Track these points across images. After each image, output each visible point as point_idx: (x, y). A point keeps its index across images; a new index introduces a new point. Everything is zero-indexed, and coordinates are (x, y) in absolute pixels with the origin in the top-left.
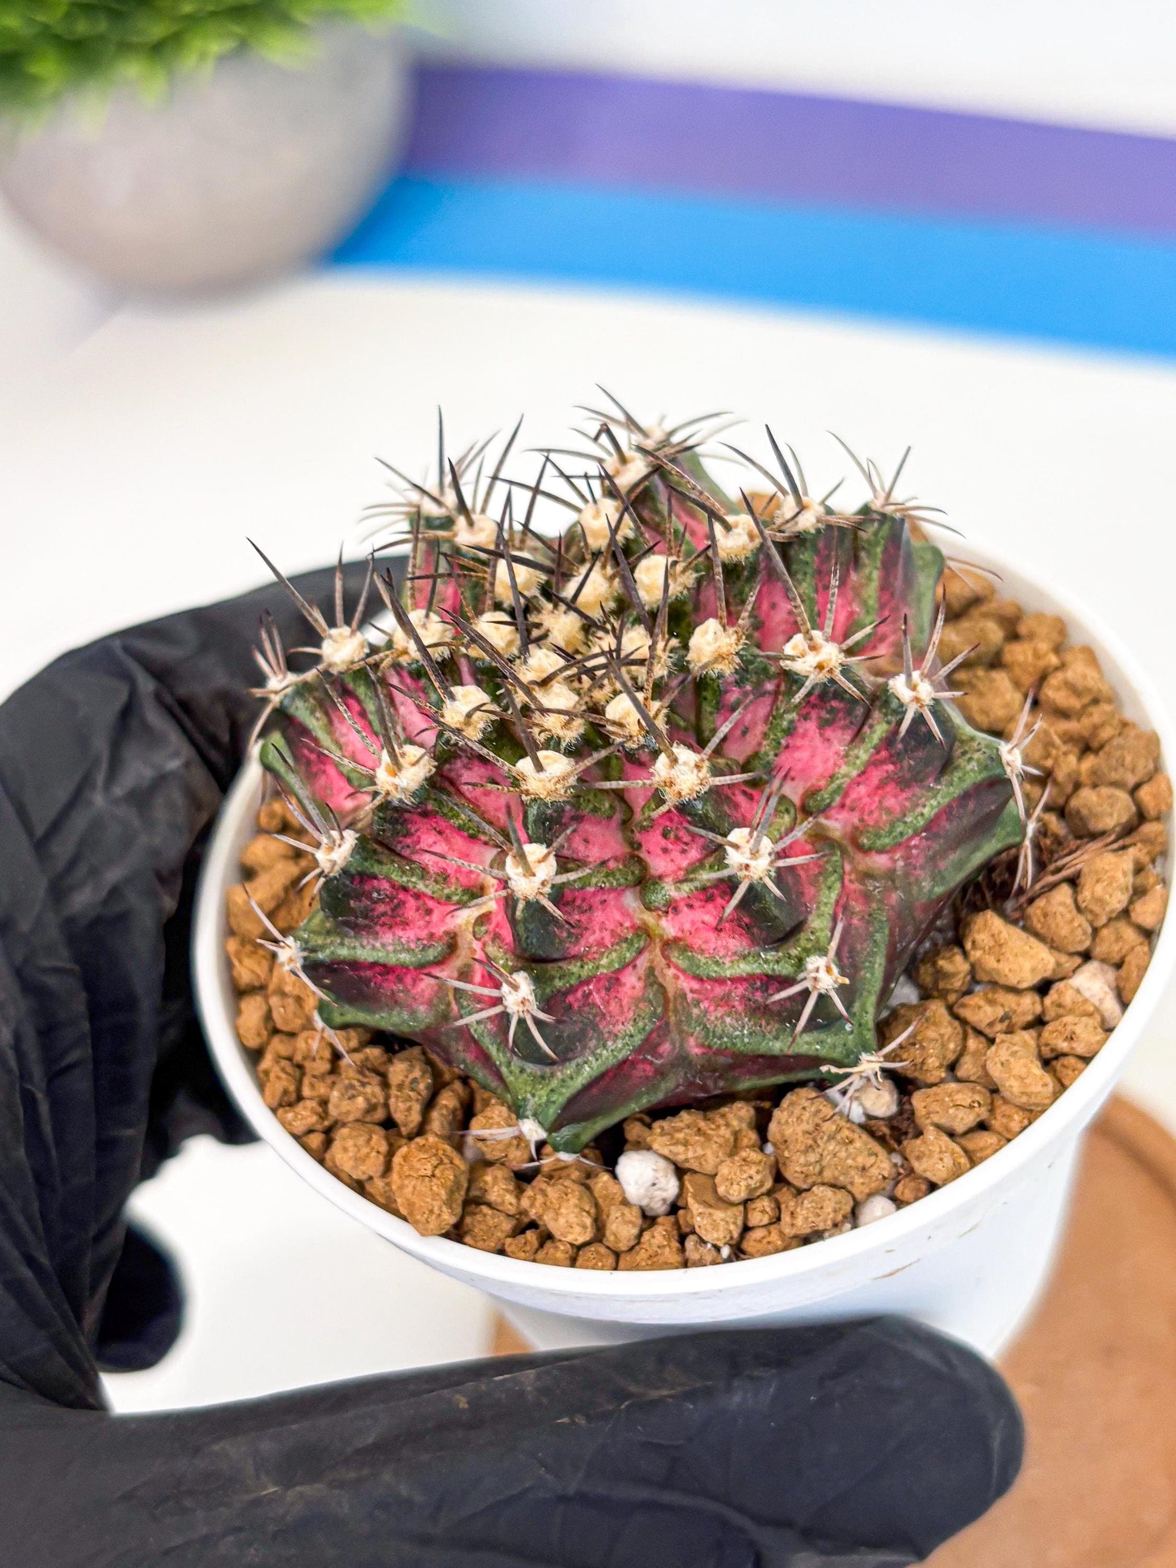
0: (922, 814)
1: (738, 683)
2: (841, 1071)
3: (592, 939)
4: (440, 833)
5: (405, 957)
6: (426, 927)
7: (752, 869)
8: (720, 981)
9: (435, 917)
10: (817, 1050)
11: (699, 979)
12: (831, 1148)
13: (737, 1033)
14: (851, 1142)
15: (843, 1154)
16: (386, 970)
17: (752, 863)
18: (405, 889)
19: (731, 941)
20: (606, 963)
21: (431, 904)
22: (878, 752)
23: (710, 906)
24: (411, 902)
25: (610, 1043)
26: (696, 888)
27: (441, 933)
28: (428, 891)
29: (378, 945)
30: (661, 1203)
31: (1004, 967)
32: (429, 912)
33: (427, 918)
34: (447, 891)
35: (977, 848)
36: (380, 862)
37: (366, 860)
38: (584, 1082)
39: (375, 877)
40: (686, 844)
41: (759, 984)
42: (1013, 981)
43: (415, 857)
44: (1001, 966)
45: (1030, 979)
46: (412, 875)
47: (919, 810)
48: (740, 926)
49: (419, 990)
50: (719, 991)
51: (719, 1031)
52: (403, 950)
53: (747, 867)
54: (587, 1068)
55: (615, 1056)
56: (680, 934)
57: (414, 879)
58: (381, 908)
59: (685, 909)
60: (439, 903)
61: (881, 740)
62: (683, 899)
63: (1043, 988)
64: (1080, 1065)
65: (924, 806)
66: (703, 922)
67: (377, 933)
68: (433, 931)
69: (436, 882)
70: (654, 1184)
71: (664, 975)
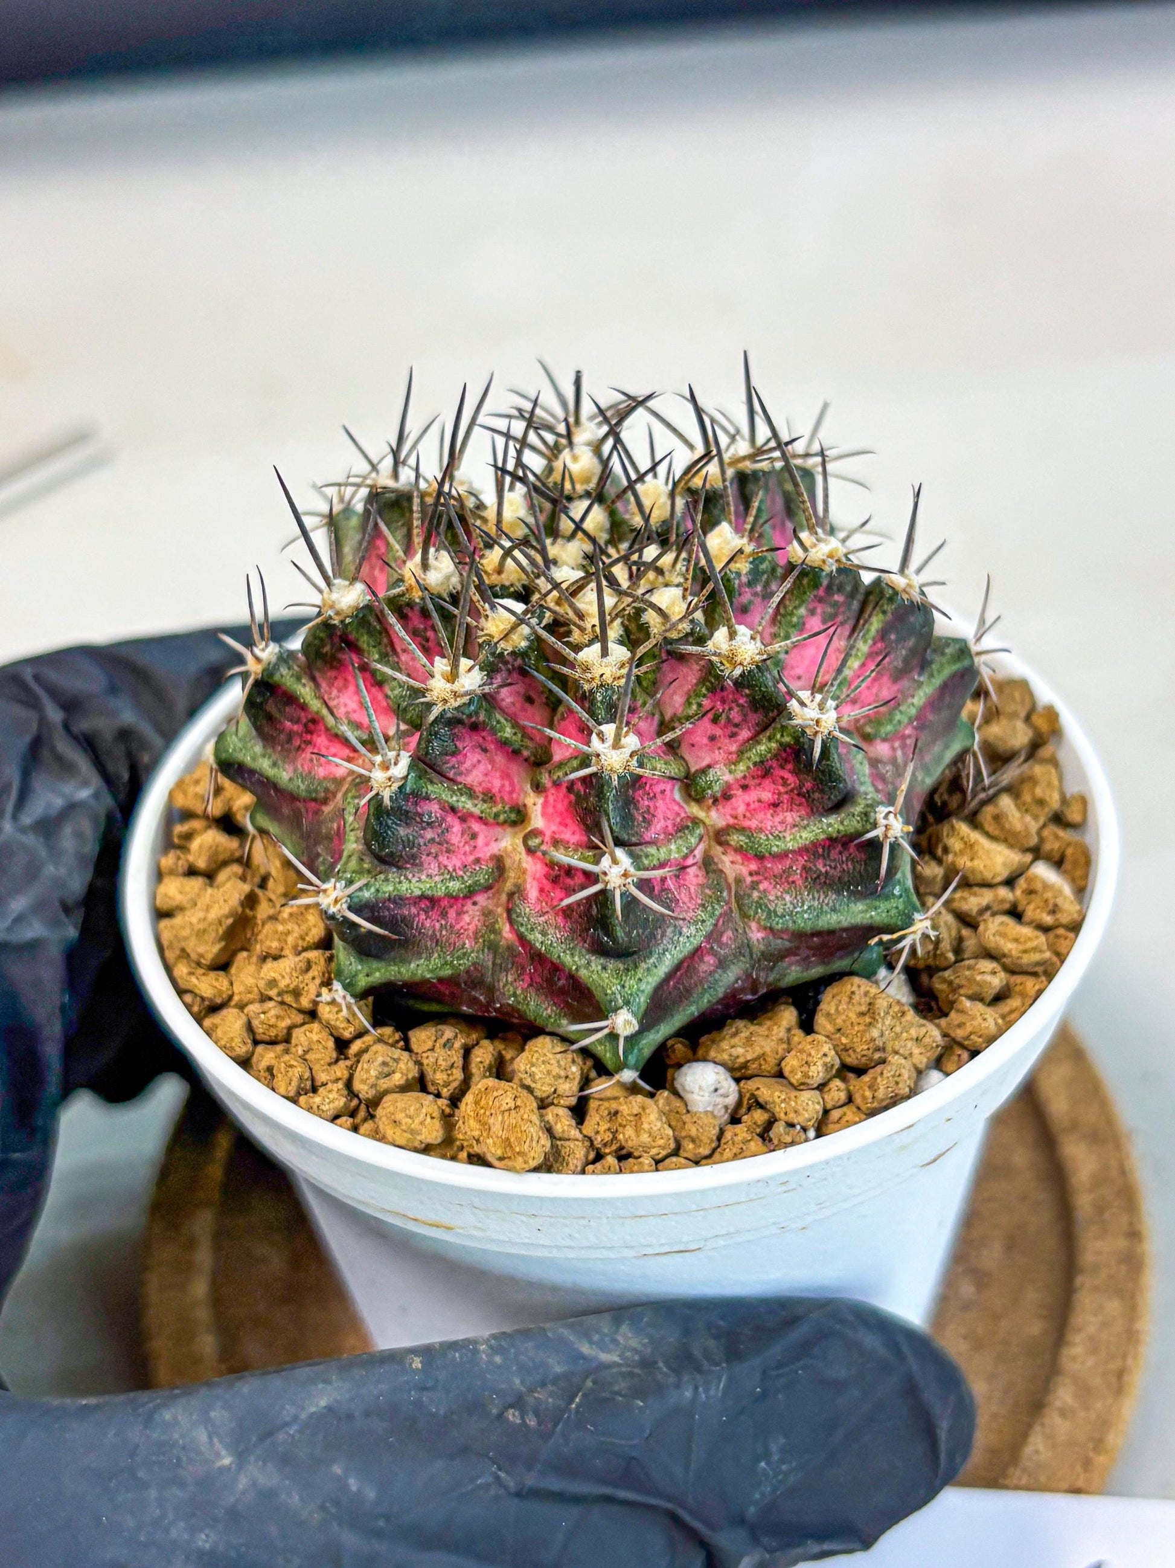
0: (913, 704)
1: (750, 584)
2: (895, 936)
3: (659, 827)
4: (485, 750)
5: (455, 886)
6: (471, 853)
7: (823, 724)
8: (783, 855)
9: (480, 841)
10: (871, 917)
11: (760, 858)
12: (887, 1023)
13: (798, 909)
14: (903, 1013)
15: (898, 1029)
16: (430, 902)
17: (824, 717)
18: (453, 810)
19: (788, 814)
20: (674, 850)
21: (476, 827)
22: (875, 643)
23: (767, 782)
24: (457, 828)
25: (685, 930)
26: (755, 764)
27: (488, 857)
28: (476, 811)
29: (423, 877)
30: (723, 1110)
31: (978, 864)
32: (474, 836)
33: (472, 843)
34: (495, 810)
35: (947, 747)
36: (432, 782)
37: (420, 778)
38: (667, 970)
39: (427, 798)
40: (736, 725)
41: (820, 850)
42: (988, 875)
43: (459, 779)
44: (976, 863)
45: (1003, 874)
46: (462, 795)
47: (910, 700)
48: (798, 795)
49: (462, 924)
50: (778, 868)
51: (780, 911)
52: (452, 878)
53: (818, 722)
54: (669, 956)
55: (691, 943)
56: (732, 821)
57: (463, 799)
58: (429, 834)
59: (739, 792)
60: (486, 824)
61: (877, 631)
62: (737, 780)
63: (1010, 882)
64: (1071, 935)
65: (913, 696)
66: (760, 801)
67: (421, 864)
68: (480, 855)
69: (485, 801)
70: (716, 1090)
71: (723, 862)
